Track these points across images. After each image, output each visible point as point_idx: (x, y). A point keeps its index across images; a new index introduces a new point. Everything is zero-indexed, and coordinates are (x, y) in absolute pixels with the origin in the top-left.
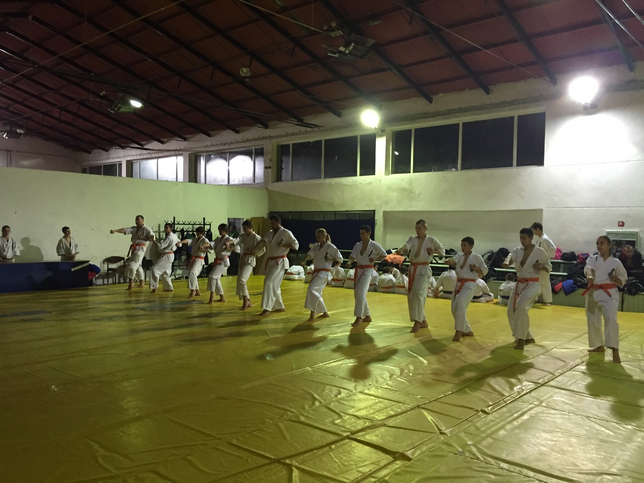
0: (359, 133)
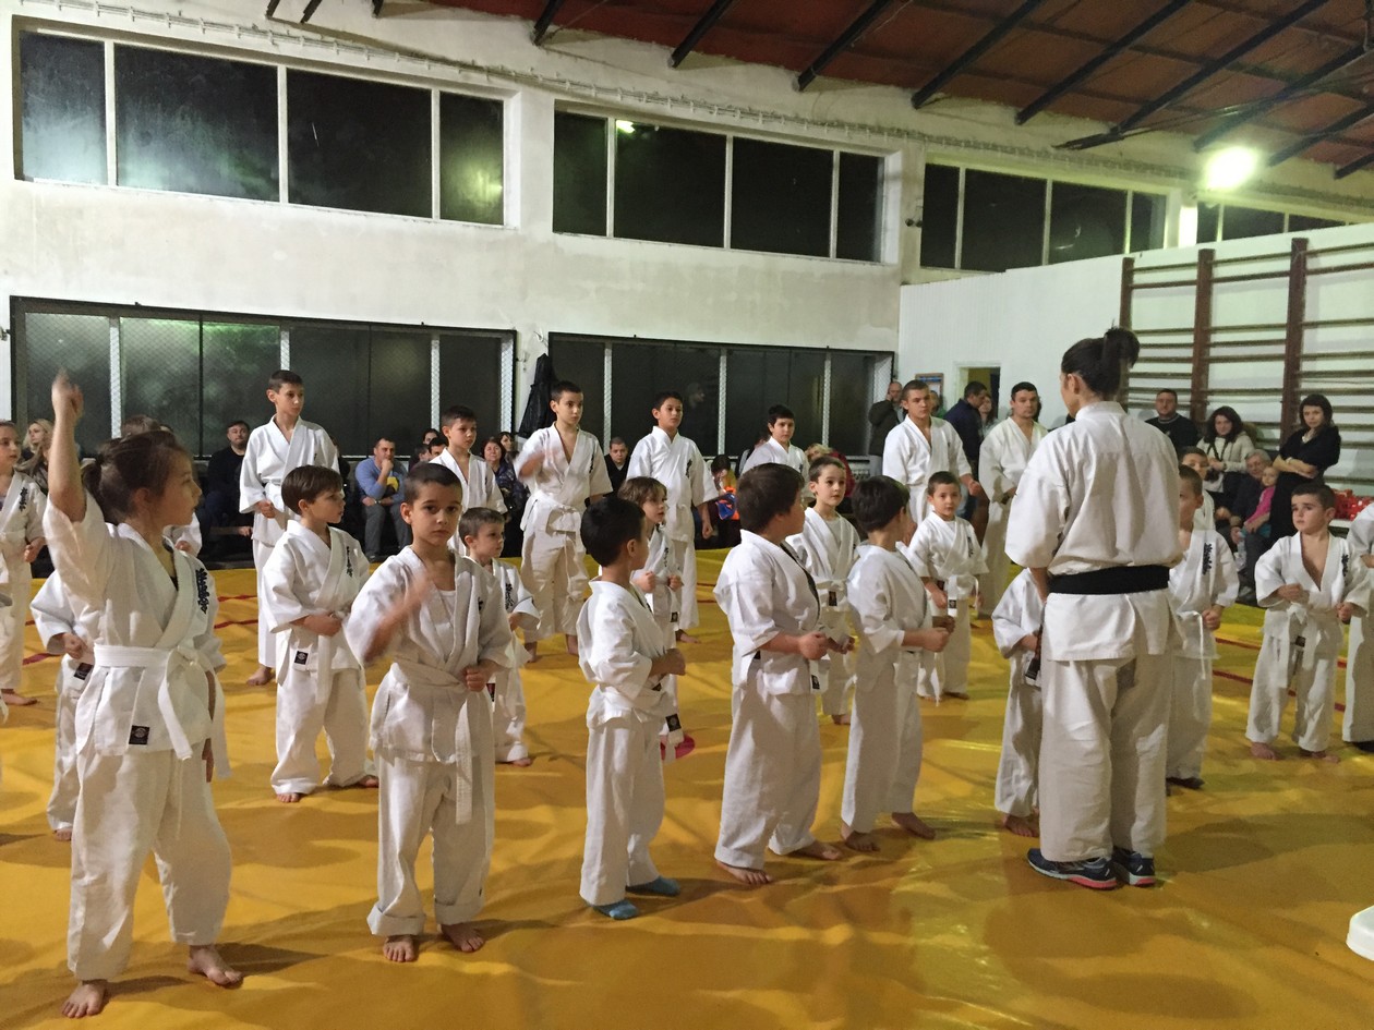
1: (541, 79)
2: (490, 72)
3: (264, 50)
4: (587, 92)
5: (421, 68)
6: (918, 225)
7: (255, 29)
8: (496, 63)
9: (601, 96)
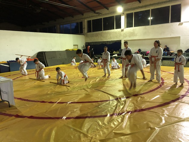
0: (115, 15)
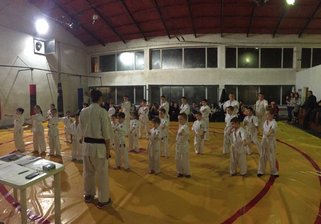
1: (222, 43)
2: (214, 43)
3: (180, 46)
4: (231, 44)
5: (203, 45)
6: (300, 60)
7: (178, 44)
8: (215, 42)
9: (234, 44)
